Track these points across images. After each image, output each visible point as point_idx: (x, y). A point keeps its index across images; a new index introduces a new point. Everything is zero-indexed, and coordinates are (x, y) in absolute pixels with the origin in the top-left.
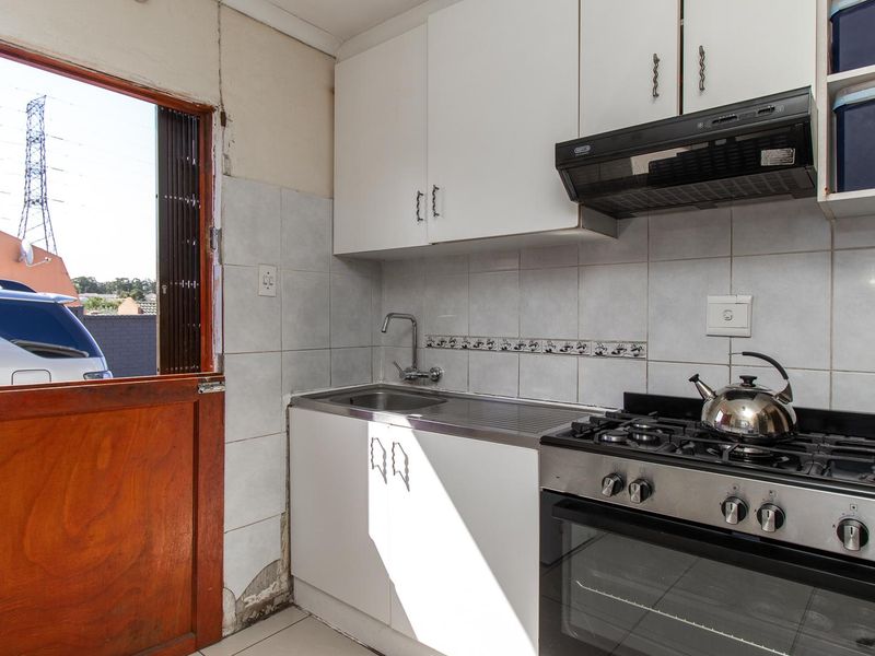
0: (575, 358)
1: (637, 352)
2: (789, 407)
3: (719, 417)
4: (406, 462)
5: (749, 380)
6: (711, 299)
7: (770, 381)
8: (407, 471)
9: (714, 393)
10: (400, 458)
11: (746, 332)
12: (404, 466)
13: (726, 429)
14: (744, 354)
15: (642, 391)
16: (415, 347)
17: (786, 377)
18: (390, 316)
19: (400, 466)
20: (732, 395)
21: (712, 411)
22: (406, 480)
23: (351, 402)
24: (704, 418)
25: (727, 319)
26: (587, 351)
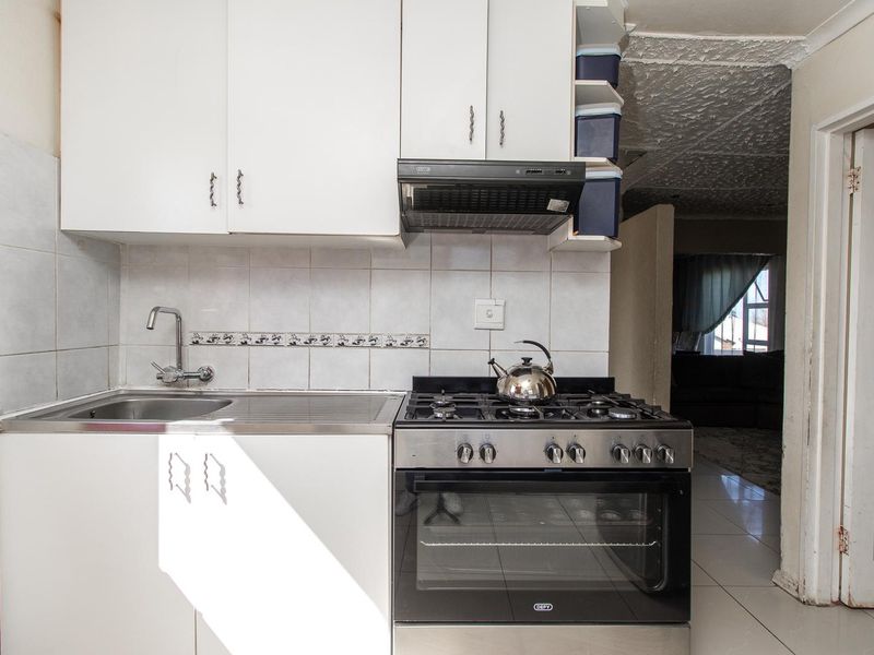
0: (367, 350)
1: (422, 343)
2: (552, 376)
3: (513, 390)
4: (222, 473)
5: (527, 360)
6: (478, 302)
7: (540, 360)
8: (223, 482)
9: (505, 372)
10: (214, 471)
11: (501, 326)
12: (220, 478)
13: (518, 396)
14: (525, 342)
15: (426, 374)
16: (180, 345)
17: (549, 357)
18: (156, 310)
19: (214, 479)
20: (517, 373)
21: (507, 386)
22: (222, 494)
23: (92, 415)
24: (501, 391)
25: (490, 316)
26: (378, 343)
